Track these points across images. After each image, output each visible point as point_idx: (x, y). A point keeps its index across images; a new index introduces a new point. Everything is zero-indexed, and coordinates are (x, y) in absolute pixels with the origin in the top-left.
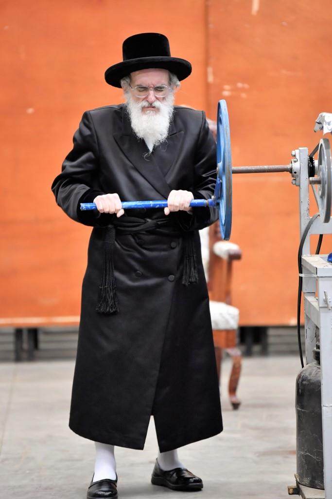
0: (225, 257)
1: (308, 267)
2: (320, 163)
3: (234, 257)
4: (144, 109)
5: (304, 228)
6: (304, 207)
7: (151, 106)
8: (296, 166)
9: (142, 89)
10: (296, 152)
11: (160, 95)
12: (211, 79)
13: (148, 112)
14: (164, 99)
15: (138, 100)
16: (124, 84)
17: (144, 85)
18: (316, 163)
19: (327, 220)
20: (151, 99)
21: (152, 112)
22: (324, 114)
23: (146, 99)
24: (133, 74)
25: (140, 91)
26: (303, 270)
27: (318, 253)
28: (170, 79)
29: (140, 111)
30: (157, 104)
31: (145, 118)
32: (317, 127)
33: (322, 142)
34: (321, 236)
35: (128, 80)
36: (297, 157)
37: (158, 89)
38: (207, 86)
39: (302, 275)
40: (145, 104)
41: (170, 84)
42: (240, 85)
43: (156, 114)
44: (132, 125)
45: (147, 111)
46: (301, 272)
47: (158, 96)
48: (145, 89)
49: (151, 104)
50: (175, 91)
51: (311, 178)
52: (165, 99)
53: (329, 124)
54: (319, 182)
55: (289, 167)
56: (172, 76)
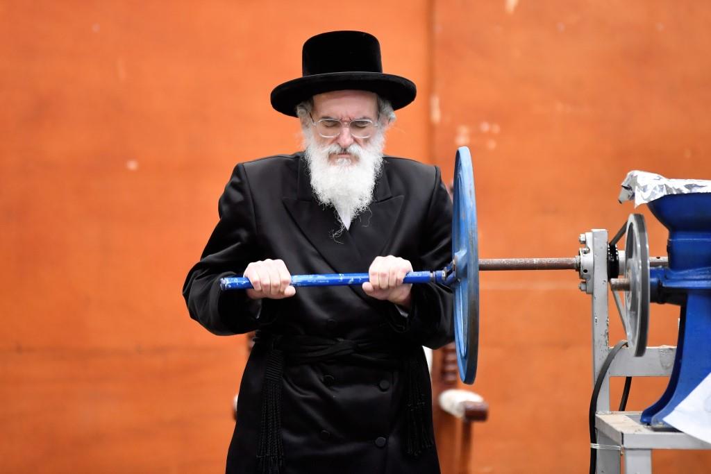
0: (459, 415)
1: (607, 432)
2: (629, 254)
3: (475, 415)
4: (331, 156)
5: (599, 364)
6: (600, 329)
7: (344, 151)
8: (586, 260)
9: (330, 124)
10: (587, 236)
11: (359, 135)
12: (436, 115)
13: (339, 160)
14: (366, 141)
15: (323, 141)
16: (302, 113)
17: (334, 117)
18: (621, 255)
19: (640, 351)
20: (344, 141)
21: (345, 160)
22: (636, 173)
23: (336, 141)
24: (316, 98)
25: (327, 127)
26: (598, 438)
27: (623, 408)
28: (379, 109)
29: (326, 160)
30: (354, 149)
31: (334, 170)
32: (624, 195)
33: (631, 219)
34: (629, 380)
35: (309, 106)
36: (589, 244)
37: (357, 125)
38: (431, 128)
39: (597, 446)
40: (335, 148)
41: (378, 117)
42: (485, 127)
43: (351, 164)
44: (312, 183)
45: (338, 158)
46: (594, 440)
47: (356, 137)
48: (335, 124)
49: (345, 150)
50: (386, 128)
51: (613, 281)
52: (370, 142)
53: (644, 189)
54: (625, 287)
55: (574, 260)
56: (382, 103)
